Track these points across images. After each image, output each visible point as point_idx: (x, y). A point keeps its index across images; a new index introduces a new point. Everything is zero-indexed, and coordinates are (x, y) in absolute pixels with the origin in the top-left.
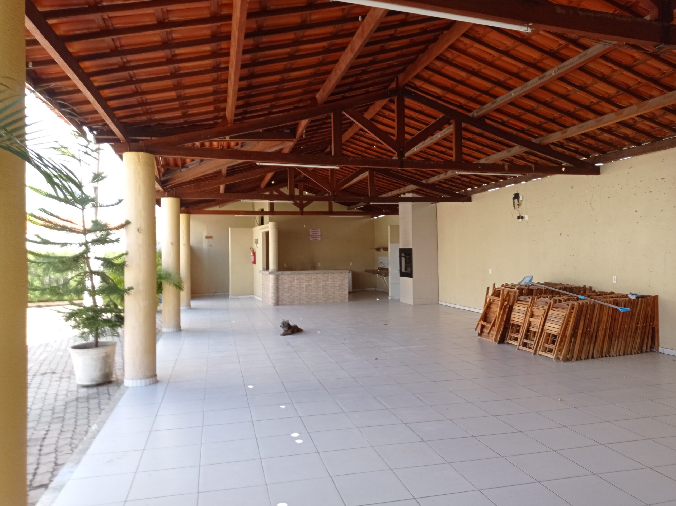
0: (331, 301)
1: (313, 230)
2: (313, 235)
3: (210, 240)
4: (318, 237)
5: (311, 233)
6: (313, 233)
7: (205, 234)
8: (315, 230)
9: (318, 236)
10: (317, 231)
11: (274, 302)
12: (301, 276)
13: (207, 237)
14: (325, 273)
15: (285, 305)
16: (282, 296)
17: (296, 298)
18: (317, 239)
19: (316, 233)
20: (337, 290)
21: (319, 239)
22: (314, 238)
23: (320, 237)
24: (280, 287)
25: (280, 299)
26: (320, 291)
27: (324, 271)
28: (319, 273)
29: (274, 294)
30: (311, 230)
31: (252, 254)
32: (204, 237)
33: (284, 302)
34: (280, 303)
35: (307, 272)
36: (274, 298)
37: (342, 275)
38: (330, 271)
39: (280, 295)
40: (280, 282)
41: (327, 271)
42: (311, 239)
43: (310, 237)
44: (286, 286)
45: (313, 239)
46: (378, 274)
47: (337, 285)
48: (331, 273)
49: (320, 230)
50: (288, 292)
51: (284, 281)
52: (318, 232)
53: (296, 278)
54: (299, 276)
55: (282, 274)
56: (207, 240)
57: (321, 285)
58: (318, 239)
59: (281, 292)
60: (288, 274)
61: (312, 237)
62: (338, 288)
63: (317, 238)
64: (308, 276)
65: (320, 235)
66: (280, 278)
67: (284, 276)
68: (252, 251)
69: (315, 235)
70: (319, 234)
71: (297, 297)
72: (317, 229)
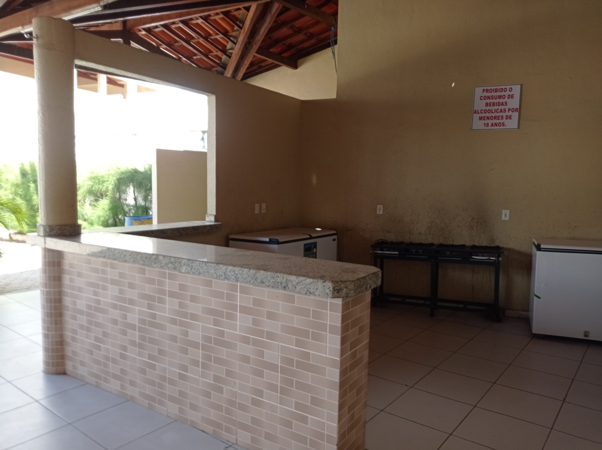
1: (487, 91)
2: (490, 111)
4: (510, 117)
5: (480, 105)
6: (487, 105)
8: (496, 91)
9: (510, 113)
10: (507, 94)
18: (503, 124)
19: (501, 101)
21: (512, 124)
22: (490, 122)
23: (515, 115)
30: (479, 92)
42: (478, 124)
43: (476, 117)
45: (487, 125)
47: (275, 355)
49: (516, 89)
52: (511, 97)
58: (506, 121)
61: (481, 118)
63: (504, 120)
65: (516, 110)
69: (496, 111)
70: (514, 103)
71: (114, 361)
72: (506, 88)
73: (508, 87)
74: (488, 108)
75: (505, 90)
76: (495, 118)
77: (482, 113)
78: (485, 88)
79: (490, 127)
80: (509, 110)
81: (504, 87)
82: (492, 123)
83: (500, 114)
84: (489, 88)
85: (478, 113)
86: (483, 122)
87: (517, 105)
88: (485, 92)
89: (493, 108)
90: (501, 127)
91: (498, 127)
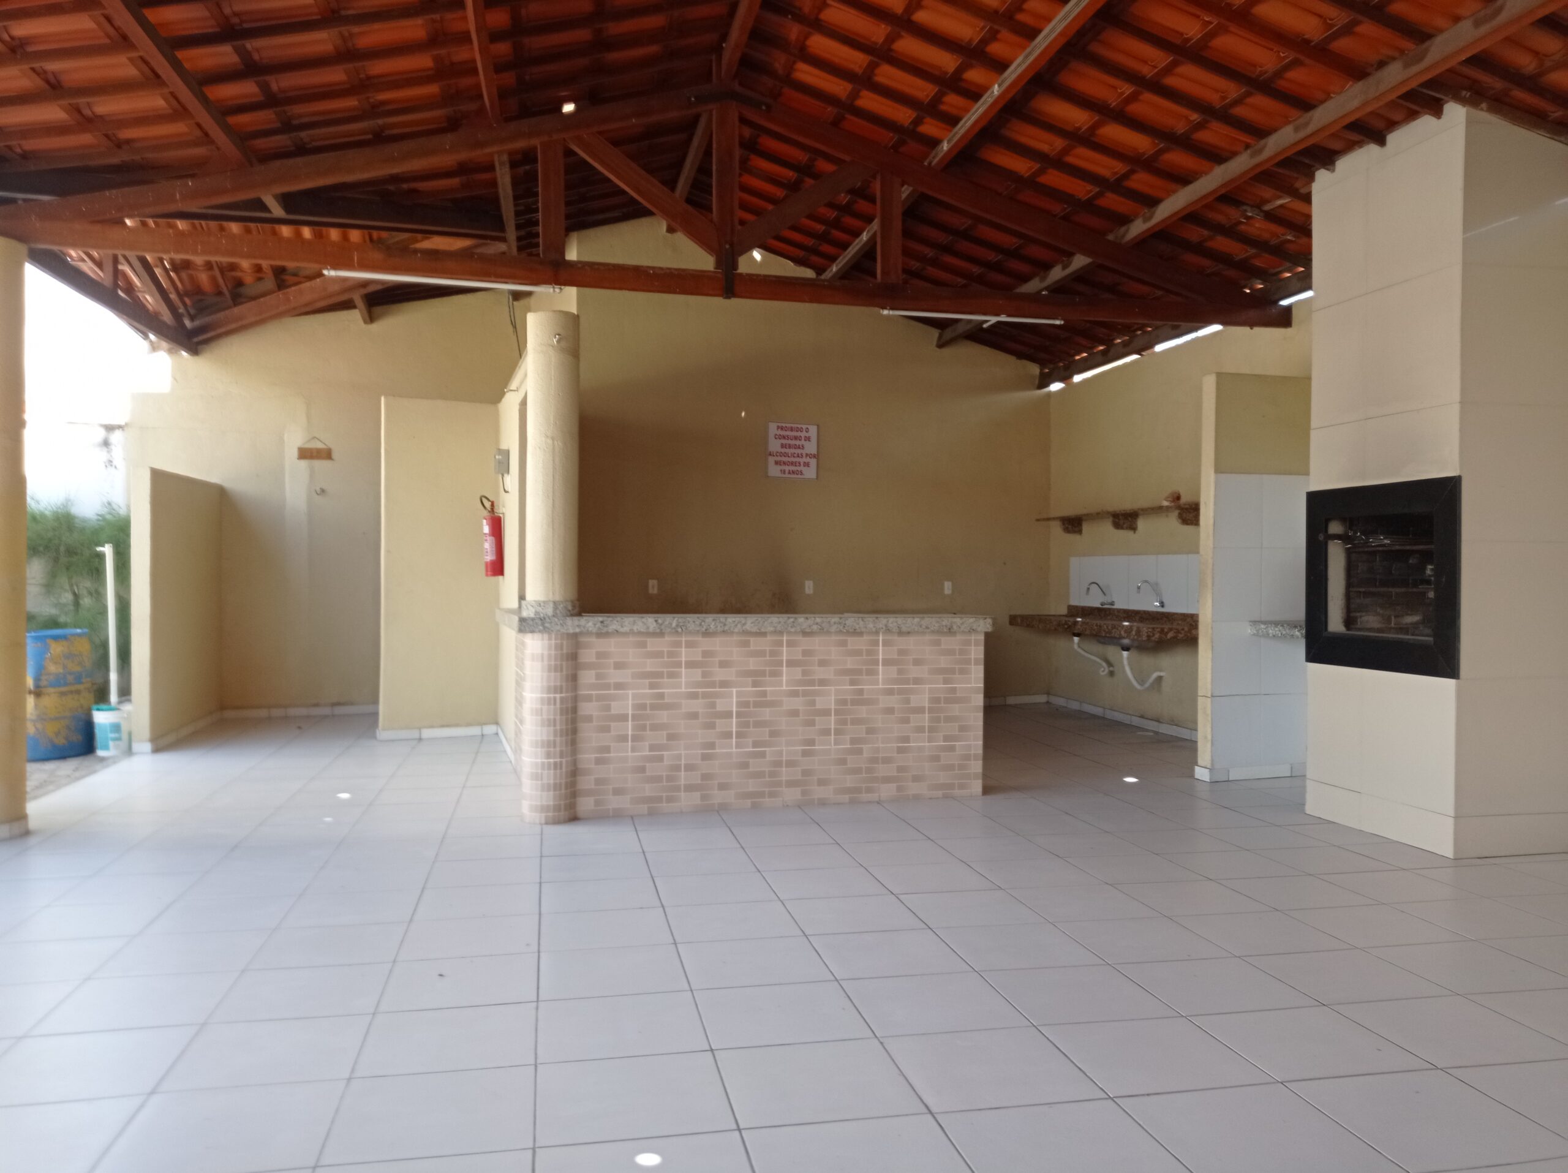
0: (887, 791)
1: (782, 428)
2: (786, 455)
3: (318, 464)
4: (807, 465)
5: (774, 445)
6: (783, 446)
7: (295, 438)
8: (792, 429)
9: (808, 460)
10: (803, 434)
11: (548, 799)
12: (716, 644)
13: (305, 454)
14: (856, 633)
15: (615, 817)
16: (599, 761)
17: (683, 778)
18: (801, 473)
19: (797, 443)
20: (920, 729)
21: (810, 473)
22: (787, 468)
23: (813, 462)
24: (587, 709)
25: (586, 783)
26: (826, 732)
27: (852, 620)
28: (822, 631)
29: (548, 755)
30: (773, 428)
31: (486, 529)
32: (292, 453)
33: (614, 802)
34: (586, 804)
35: (750, 621)
36: (549, 777)
37: (948, 642)
38: (883, 621)
39: (587, 758)
40: (587, 677)
41: (869, 622)
42: (774, 471)
43: (771, 460)
44: (626, 704)
45: (784, 472)
46: (1078, 635)
47: (922, 698)
48: (888, 631)
49: (813, 431)
50: (635, 738)
51: (616, 676)
52: (808, 439)
53: (684, 654)
54: (706, 644)
55: (600, 635)
56: (304, 464)
57: (828, 700)
58: (804, 469)
59: (590, 736)
60: (632, 633)
61: (777, 463)
62: (925, 719)
63: (802, 468)
64: (756, 643)
65: (814, 456)
66: (587, 656)
67: (611, 645)
68: (485, 513)
69: (793, 455)
70: (811, 447)
71: (689, 768)
72: (802, 428)
73: (804, 427)
74: (783, 450)
75: (800, 430)
76: (792, 464)
77: (777, 456)
78: (780, 425)
79: (787, 475)
80: (807, 455)
81: (799, 426)
82: (789, 471)
83: (798, 460)
84: (784, 425)
85: (774, 456)
86: (779, 468)
87: (814, 451)
88: (779, 430)
89: (790, 451)
90: (799, 476)
91: (796, 476)
